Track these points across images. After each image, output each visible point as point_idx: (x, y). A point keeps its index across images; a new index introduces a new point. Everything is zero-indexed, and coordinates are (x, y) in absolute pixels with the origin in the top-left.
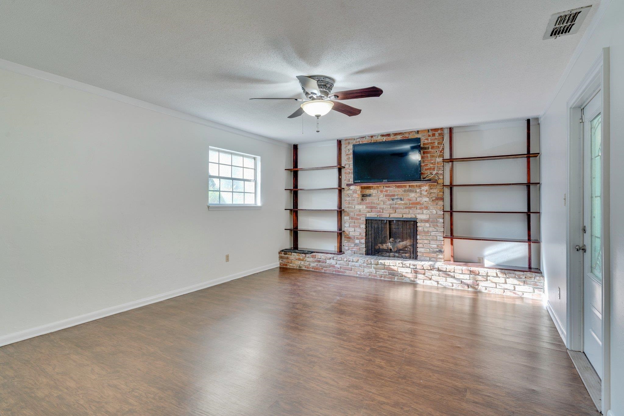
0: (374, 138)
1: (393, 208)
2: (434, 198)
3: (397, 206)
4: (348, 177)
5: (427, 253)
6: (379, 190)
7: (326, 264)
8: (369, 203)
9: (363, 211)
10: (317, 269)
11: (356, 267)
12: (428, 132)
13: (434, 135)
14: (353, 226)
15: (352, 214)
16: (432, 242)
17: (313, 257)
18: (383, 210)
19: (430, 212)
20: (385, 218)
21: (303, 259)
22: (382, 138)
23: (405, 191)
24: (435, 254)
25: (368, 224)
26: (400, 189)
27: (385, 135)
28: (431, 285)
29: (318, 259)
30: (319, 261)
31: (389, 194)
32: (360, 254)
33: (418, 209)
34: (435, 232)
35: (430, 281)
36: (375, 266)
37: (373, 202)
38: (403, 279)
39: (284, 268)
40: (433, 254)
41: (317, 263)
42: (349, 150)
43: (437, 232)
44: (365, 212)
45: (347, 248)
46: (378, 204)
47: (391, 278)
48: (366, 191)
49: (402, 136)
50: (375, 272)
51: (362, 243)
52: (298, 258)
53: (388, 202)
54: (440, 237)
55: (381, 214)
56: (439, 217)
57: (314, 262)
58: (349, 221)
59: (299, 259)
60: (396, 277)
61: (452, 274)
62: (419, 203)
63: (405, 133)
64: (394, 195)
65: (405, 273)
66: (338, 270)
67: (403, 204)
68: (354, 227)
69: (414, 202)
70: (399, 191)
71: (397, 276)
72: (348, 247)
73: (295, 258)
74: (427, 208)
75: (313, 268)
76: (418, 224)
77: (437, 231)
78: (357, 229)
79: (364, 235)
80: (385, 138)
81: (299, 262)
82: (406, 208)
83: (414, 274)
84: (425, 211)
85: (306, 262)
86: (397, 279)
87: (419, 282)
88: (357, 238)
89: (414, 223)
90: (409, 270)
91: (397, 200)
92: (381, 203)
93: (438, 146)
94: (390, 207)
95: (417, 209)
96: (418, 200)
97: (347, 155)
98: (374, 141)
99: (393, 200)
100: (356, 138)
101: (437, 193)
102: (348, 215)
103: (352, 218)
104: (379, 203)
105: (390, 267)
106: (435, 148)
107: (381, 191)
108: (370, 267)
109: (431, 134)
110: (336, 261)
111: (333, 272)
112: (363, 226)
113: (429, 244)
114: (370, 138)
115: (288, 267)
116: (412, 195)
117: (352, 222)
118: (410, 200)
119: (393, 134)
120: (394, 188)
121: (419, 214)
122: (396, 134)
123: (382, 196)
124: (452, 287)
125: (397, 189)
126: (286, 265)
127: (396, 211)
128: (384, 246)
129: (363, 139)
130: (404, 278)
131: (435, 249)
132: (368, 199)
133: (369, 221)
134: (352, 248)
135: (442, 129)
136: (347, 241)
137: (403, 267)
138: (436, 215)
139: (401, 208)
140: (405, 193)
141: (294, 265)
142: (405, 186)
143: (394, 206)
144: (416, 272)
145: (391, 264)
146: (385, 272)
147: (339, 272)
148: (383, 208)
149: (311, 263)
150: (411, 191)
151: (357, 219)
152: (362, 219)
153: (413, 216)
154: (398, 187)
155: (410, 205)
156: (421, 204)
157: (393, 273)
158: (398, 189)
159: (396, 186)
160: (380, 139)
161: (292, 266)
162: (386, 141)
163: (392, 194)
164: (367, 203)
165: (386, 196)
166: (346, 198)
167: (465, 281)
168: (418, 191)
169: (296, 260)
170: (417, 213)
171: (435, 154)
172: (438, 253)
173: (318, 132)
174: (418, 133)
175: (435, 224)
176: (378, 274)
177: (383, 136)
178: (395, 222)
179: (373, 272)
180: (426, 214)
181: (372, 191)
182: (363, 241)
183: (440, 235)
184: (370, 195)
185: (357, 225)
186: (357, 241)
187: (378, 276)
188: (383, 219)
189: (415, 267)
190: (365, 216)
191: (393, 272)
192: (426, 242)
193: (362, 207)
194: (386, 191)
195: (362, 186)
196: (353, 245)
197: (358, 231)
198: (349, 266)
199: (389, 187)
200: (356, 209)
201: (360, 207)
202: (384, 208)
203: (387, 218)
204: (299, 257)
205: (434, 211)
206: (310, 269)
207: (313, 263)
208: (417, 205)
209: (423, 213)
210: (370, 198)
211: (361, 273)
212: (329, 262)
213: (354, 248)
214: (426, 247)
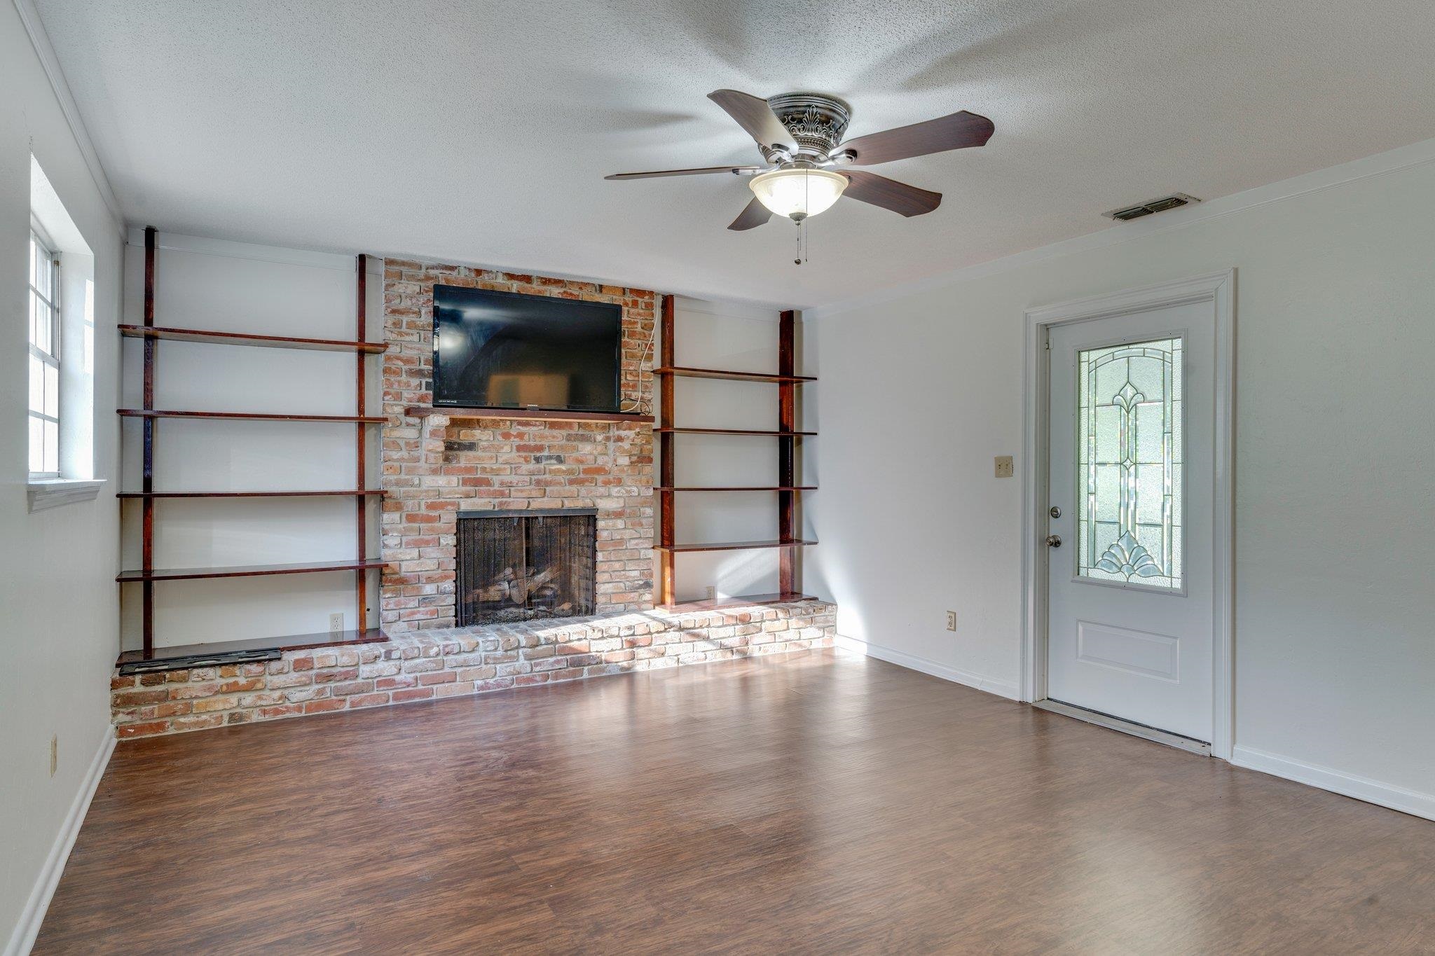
0: (485, 276)
1: (538, 482)
2: (634, 458)
3: (548, 477)
4: (396, 386)
5: (620, 593)
6: (498, 432)
7: (359, 680)
8: (468, 470)
9: (449, 493)
10: (319, 706)
11: (468, 669)
12: (624, 293)
13: (635, 304)
14: (416, 541)
15: (410, 505)
16: (630, 566)
17: (299, 665)
18: (510, 490)
19: (627, 491)
20: (516, 511)
21: (254, 683)
22: (509, 283)
23: (569, 438)
24: (637, 594)
25: (462, 532)
26: (556, 432)
27: (518, 276)
28: (664, 667)
29: (325, 671)
30: (329, 678)
31: (527, 443)
32: (440, 626)
33: (599, 483)
34: (636, 541)
35: (662, 659)
36: (529, 650)
37: (478, 466)
38: (603, 670)
39: (139, 746)
40: (632, 595)
41: (321, 686)
42: (400, 296)
43: (641, 541)
44: (457, 496)
45: (391, 616)
46: (497, 472)
47: (573, 674)
48: (459, 432)
49: (562, 290)
50: (529, 669)
51: (445, 593)
52: (227, 685)
53: (526, 467)
54: (647, 551)
55: (504, 500)
56: (644, 504)
57: (305, 685)
58: (401, 526)
59: (233, 689)
60: (586, 668)
61: (704, 632)
62: (600, 470)
63: (572, 283)
64: (541, 448)
65: (608, 652)
66: (410, 689)
67: (564, 472)
68: (417, 544)
69: (589, 466)
70: (554, 437)
71: (589, 664)
72: (396, 613)
73: (209, 688)
74: (619, 482)
75: (299, 709)
76: (601, 524)
77: (640, 538)
78: (429, 550)
79: (453, 565)
80: (515, 285)
81: (233, 699)
82: (571, 482)
83: (628, 650)
84: (615, 491)
85: (267, 692)
86: (590, 672)
87: (640, 667)
88: (430, 580)
89: (590, 518)
90: (616, 643)
91: (548, 462)
92: (505, 469)
93: (644, 333)
94: (531, 479)
95: (596, 484)
96: (600, 461)
97: (394, 312)
98: (484, 285)
99: (538, 462)
100: (425, 263)
101: (640, 446)
102: (398, 507)
103: (411, 518)
104: (499, 469)
105: (569, 644)
106: (638, 336)
107: (506, 436)
108: (514, 657)
109: (631, 299)
110: (398, 662)
111: (388, 701)
112: (450, 540)
113: (623, 570)
114: (473, 275)
115: (171, 731)
116: (586, 449)
117: (411, 529)
118: (582, 462)
119: (538, 278)
120: (540, 427)
121: (601, 497)
122: (546, 281)
123: (507, 448)
124: (704, 662)
125: (547, 432)
126: (160, 726)
127: (545, 492)
128: (494, 593)
129: (449, 272)
130: (606, 665)
131: (636, 582)
132: (464, 459)
133: (466, 524)
134: (413, 613)
135: (651, 293)
136: (392, 591)
137: (603, 638)
138: (639, 498)
139: (560, 484)
140: (570, 443)
141: (204, 717)
142: (570, 425)
143: (540, 477)
144: (633, 644)
145: (574, 637)
146: (558, 662)
147: (410, 695)
148: (511, 483)
149: (292, 690)
150: (584, 439)
151: (429, 519)
152: (445, 518)
153: (588, 503)
154: (553, 426)
155: (582, 476)
156: (606, 472)
157: (579, 660)
158: (550, 431)
159: (545, 422)
160: (501, 283)
161: (196, 724)
162: (519, 294)
163: (536, 445)
164: (460, 470)
165: (519, 448)
166: (390, 453)
167: (726, 642)
168: (599, 438)
169: (217, 693)
170: (598, 495)
171: (637, 351)
172: (641, 591)
173: (798, 262)
174: (601, 291)
175: (637, 520)
176: (539, 672)
177: (511, 276)
178: (541, 519)
179: (523, 671)
180: (618, 497)
181: (478, 435)
182: (449, 586)
183: (646, 546)
184: (471, 447)
185: (427, 537)
186: (429, 589)
187: (538, 678)
188: (510, 516)
189: (631, 632)
190: (455, 507)
191: (578, 657)
192: (617, 566)
193: (448, 483)
194: (520, 436)
195: (454, 417)
196: (413, 603)
197: (433, 555)
198: (447, 670)
199: (527, 424)
200: (424, 487)
201: (441, 481)
202: (515, 485)
203: (521, 511)
204: (231, 680)
205: (635, 489)
206: (288, 715)
207: (299, 689)
208: (598, 475)
209: (609, 496)
210: (471, 454)
211: (488, 680)
212: (371, 672)
213: (419, 612)
214: (618, 580)
